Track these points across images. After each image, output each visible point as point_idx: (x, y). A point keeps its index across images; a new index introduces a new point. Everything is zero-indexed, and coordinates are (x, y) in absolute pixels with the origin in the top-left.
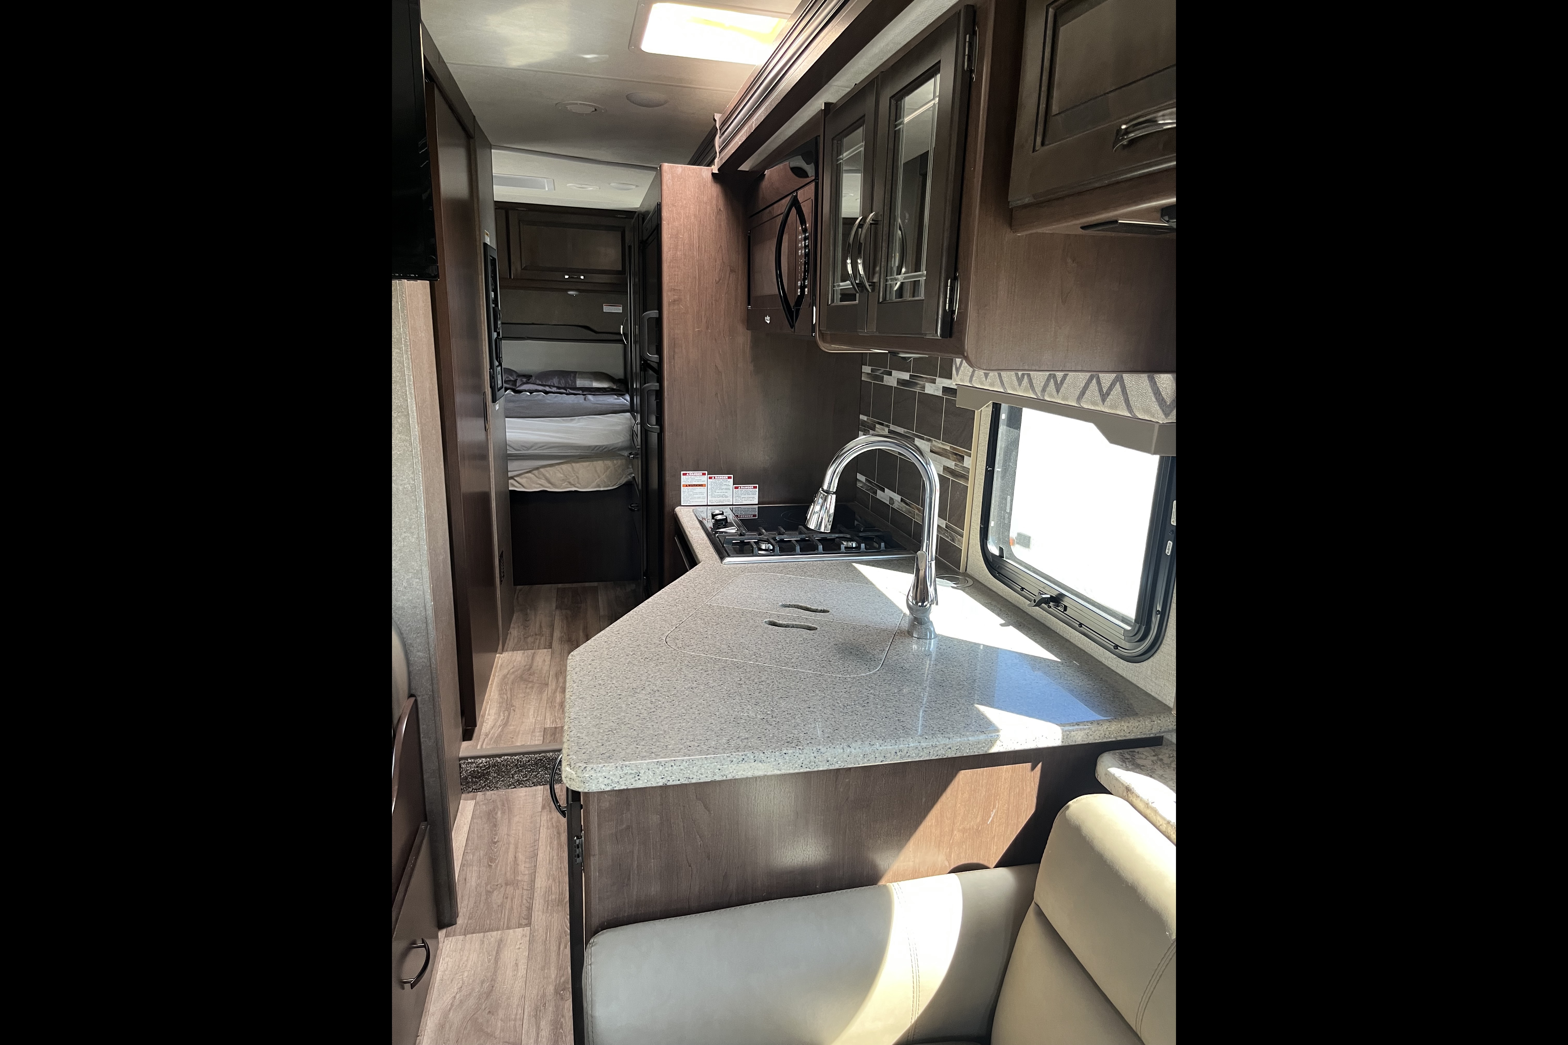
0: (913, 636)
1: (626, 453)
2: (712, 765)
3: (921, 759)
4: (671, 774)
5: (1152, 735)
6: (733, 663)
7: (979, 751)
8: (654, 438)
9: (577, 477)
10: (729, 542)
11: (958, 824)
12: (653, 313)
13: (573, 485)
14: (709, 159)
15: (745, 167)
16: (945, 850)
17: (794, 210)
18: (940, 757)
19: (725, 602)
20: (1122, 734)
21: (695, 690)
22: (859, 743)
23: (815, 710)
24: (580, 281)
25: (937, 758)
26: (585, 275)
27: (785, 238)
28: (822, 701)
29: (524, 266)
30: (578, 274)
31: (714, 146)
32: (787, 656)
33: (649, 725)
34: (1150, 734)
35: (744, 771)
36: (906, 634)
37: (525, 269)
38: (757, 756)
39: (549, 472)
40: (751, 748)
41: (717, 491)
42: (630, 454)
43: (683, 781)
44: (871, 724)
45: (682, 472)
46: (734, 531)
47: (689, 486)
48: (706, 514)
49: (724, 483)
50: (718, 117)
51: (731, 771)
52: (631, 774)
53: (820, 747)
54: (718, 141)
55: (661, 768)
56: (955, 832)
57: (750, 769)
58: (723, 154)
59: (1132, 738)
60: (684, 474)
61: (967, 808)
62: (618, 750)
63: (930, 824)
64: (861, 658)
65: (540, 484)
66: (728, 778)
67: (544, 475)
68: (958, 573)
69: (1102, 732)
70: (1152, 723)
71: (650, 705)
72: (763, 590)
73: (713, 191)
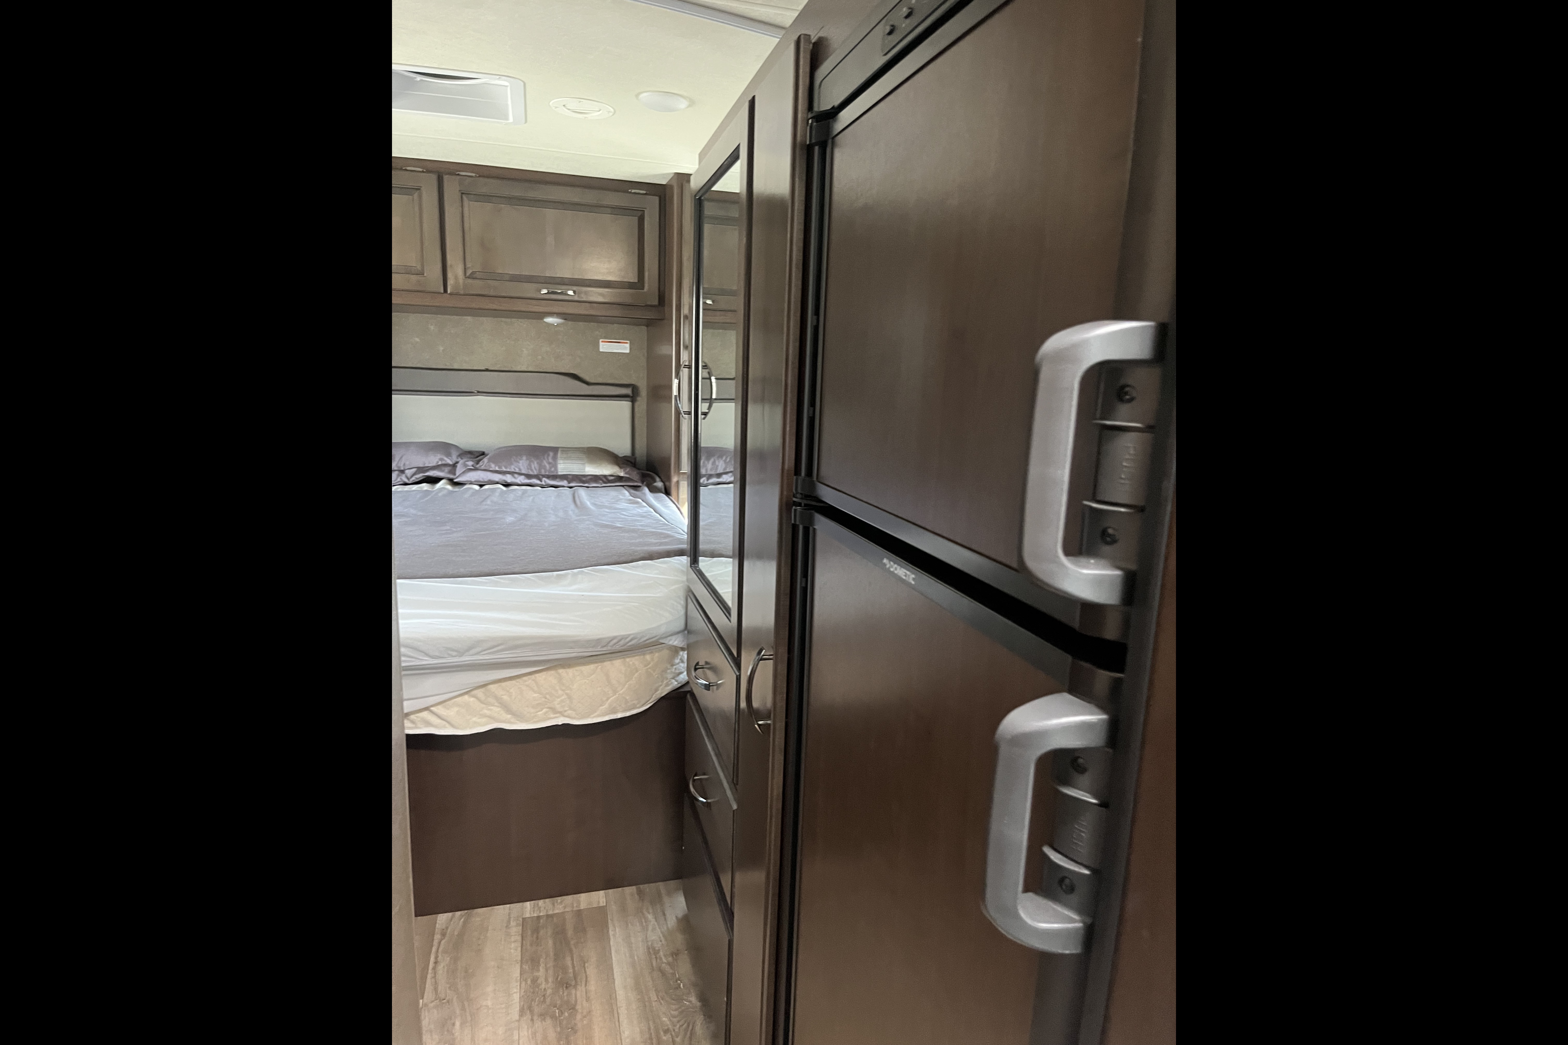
9: (570, 697)
13: (560, 713)
24: (566, 298)
26: (575, 288)
29: (469, 272)
30: (564, 287)
37: (472, 277)
39: (511, 692)
65: (490, 717)
67: (496, 698)
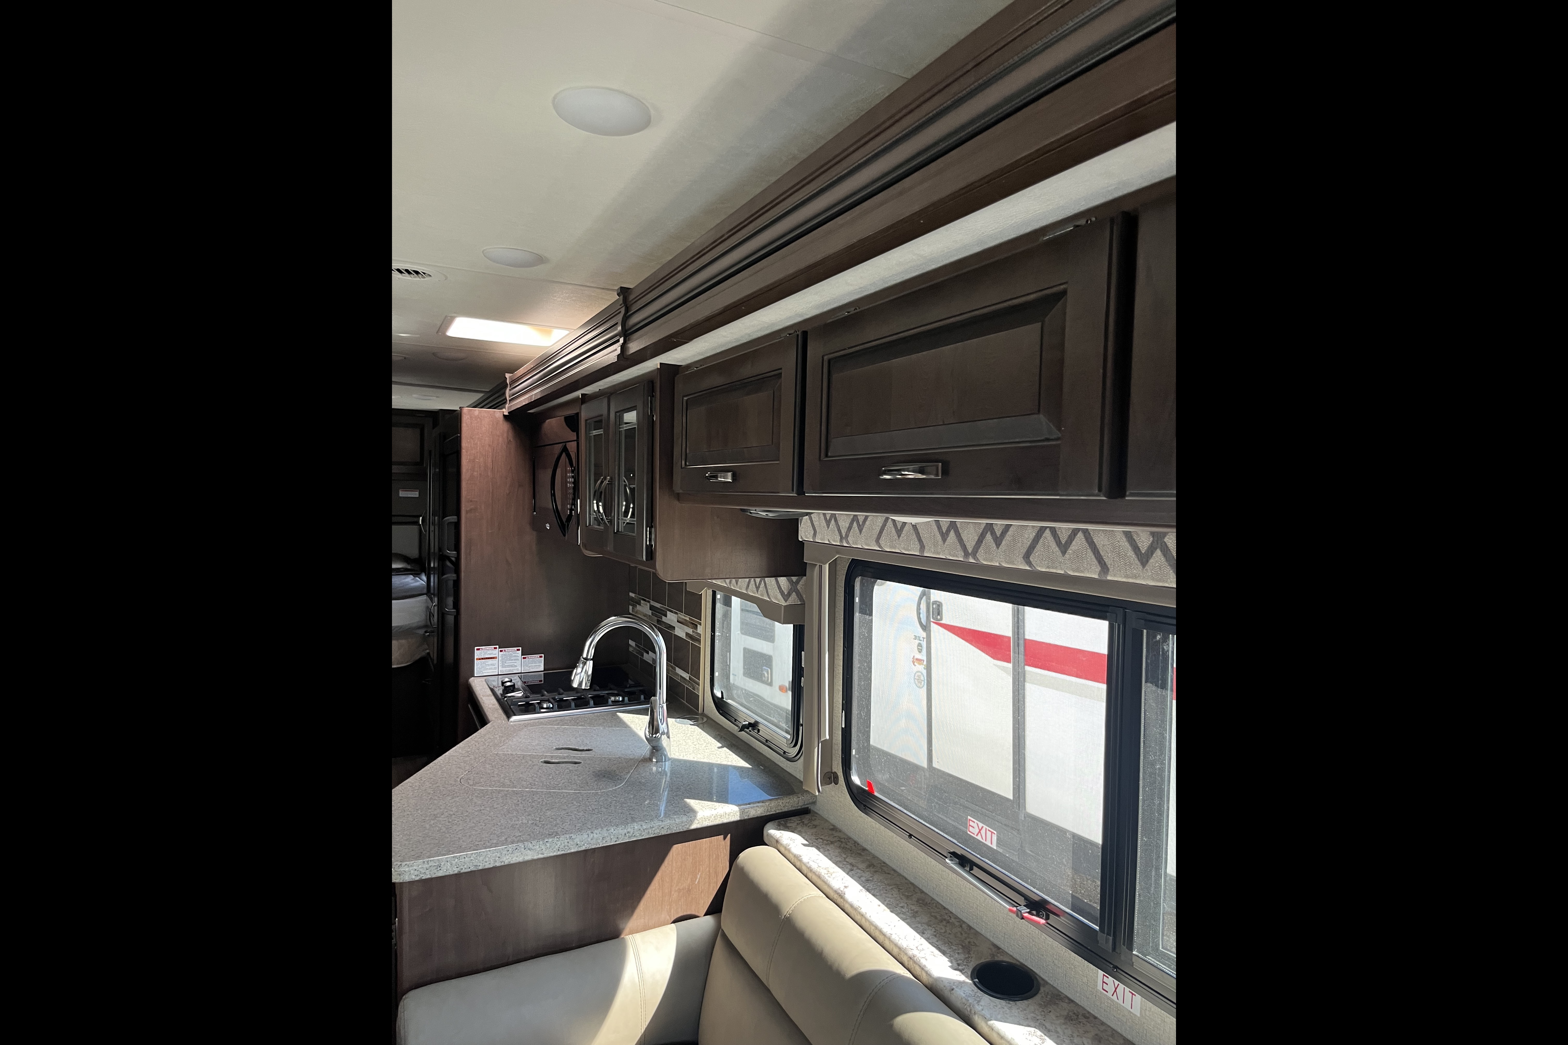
0: (652, 761)
1: (421, 632)
2: (494, 855)
3: (643, 838)
4: (464, 864)
5: (799, 807)
6: (514, 791)
7: (683, 828)
8: (450, 619)
10: (515, 704)
11: (675, 886)
12: (453, 518)
14: (500, 404)
15: (531, 411)
16: (666, 907)
17: (564, 455)
18: (657, 835)
19: (509, 750)
20: (779, 808)
21: (482, 811)
22: (600, 830)
23: (572, 814)
25: (654, 836)
27: (559, 472)
28: (578, 808)
31: (504, 396)
32: (555, 783)
33: (448, 835)
34: (798, 806)
35: (517, 857)
36: (648, 760)
38: (526, 845)
40: (522, 841)
41: (507, 662)
42: (426, 632)
43: (473, 868)
44: (610, 818)
45: (476, 648)
46: (520, 695)
47: (482, 659)
48: (496, 683)
49: (514, 655)
50: (508, 376)
51: (508, 858)
52: (434, 866)
53: (572, 835)
54: (508, 395)
55: (456, 860)
56: (673, 893)
57: (521, 855)
58: (514, 404)
59: (786, 810)
60: (477, 649)
61: (680, 873)
62: (424, 852)
63: (654, 888)
64: (610, 779)
66: (505, 864)
68: (697, 714)
69: (766, 808)
70: (798, 799)
71: (448, 824)
72: (542, 739)
73: (505, 427)
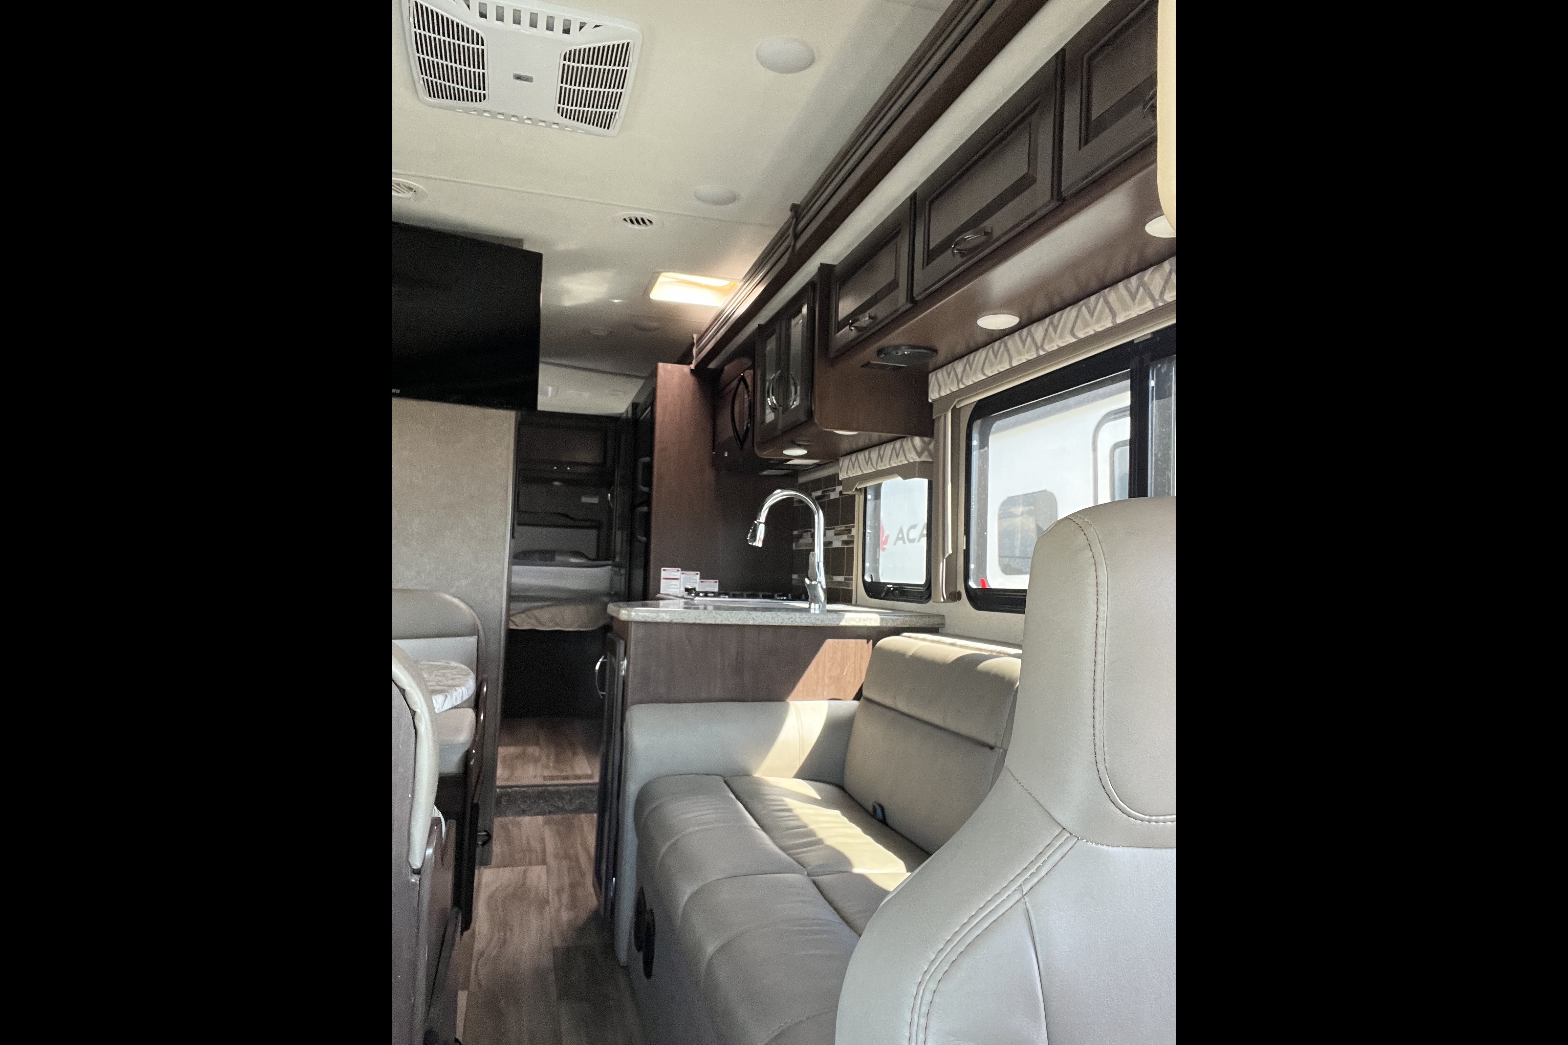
1: (605, 599)
2: (695, 614)
3: (803, 625)
5: (930, 626)
7: (834, 625)
9: (563, 618)
11: (827, 673)
12: (647, 459)
13: (558, 625)
14: (688, 362)
15: (712, 366)
16: (820, 688)
17: (742, 383)
18: (815, 625)
20: (913, 623)
24: (566, 471)
25: (811, 625)
26: (571, 466)
27: (737, 402)
30: (565, 466)
31: (692, 353)
34: (928, 624)
35: (711, 619)
38: (717, 612)
39: (539, 613)
41: (688, 584)
45: (662, 569)
47: (667, 579)
49: (693, 578)
50: (695, 336)
51: (704, 618)
54: (695, 350)
56: (824, 680)
57: (714, 618)
58: (698, 358)
59: (919, 626)
60: (664, 570)
61: (831, 663)
63: (810, 672)
66: (702, 622)
67: (535, 616)
69: (901, 620)
73: (691, 380)
